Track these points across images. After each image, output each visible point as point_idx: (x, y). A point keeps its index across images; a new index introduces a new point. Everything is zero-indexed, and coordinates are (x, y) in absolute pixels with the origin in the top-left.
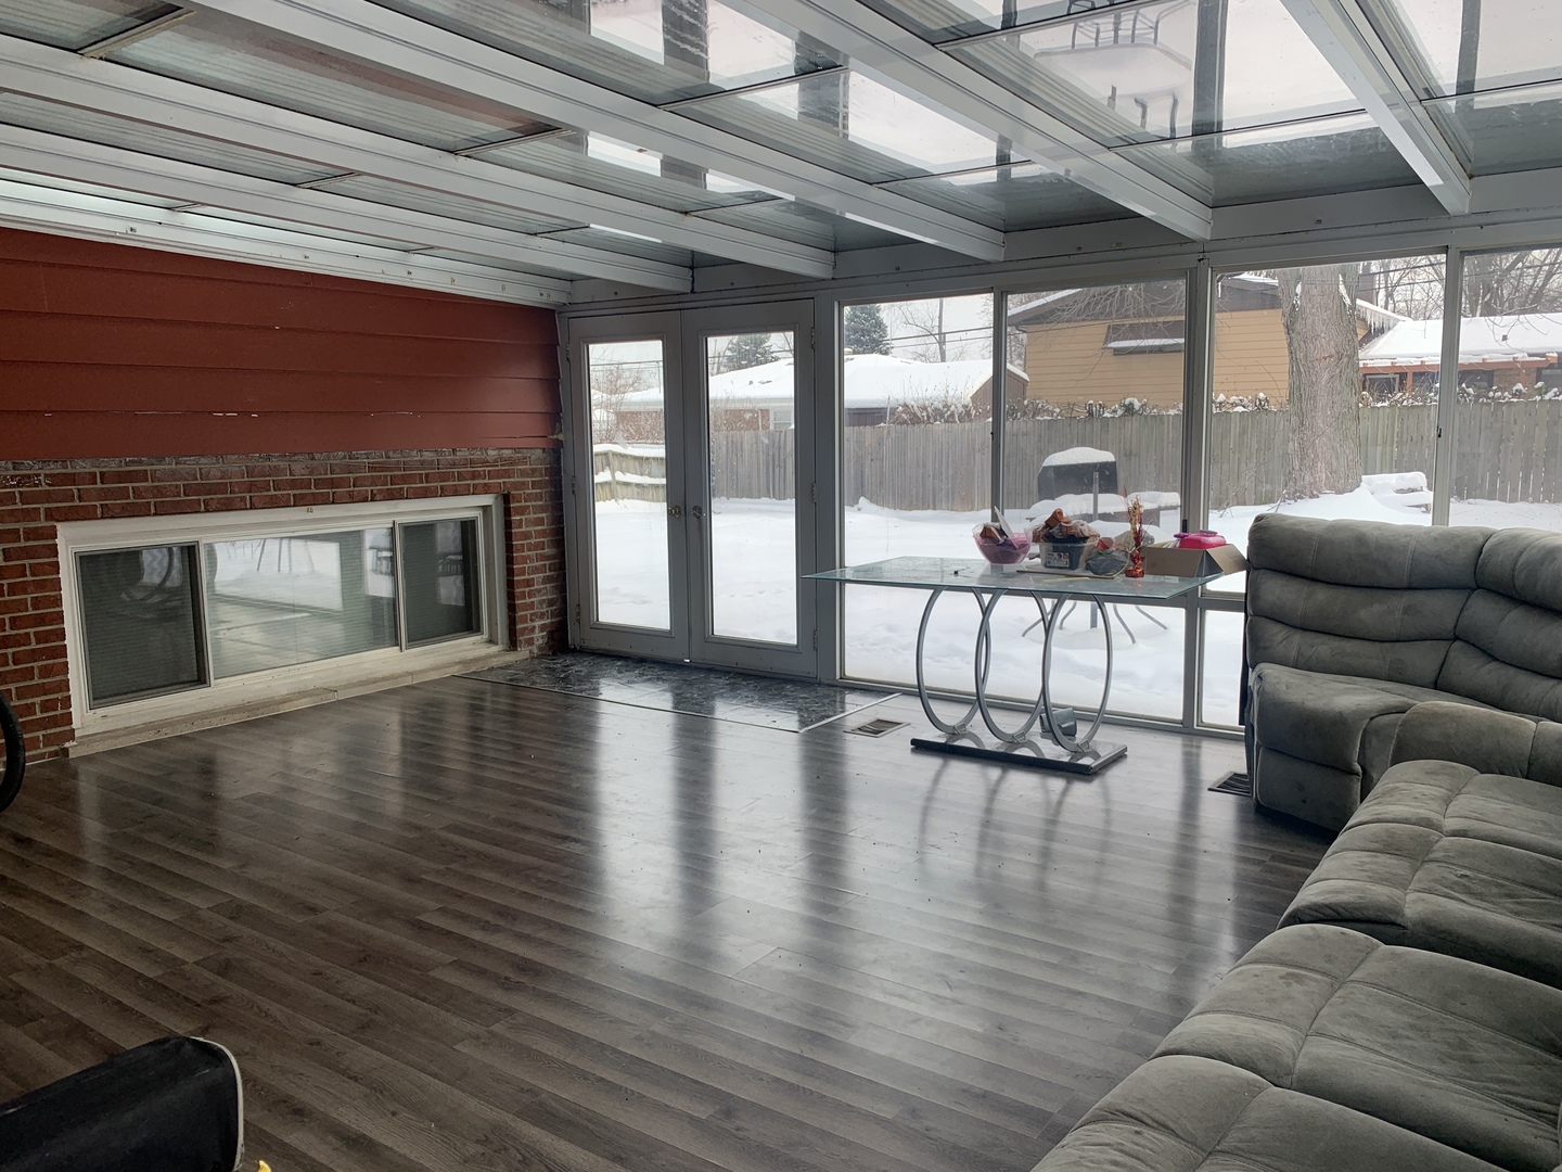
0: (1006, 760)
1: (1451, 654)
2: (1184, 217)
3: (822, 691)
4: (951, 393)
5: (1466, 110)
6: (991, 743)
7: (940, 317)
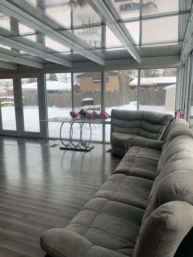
0: (75, 150)
1: (139, 130)
2: (100, 62)
3: (45, 140)
4: (68, 88)
5: (140, 48)
6: (73, 147)
7: (66, 75)
